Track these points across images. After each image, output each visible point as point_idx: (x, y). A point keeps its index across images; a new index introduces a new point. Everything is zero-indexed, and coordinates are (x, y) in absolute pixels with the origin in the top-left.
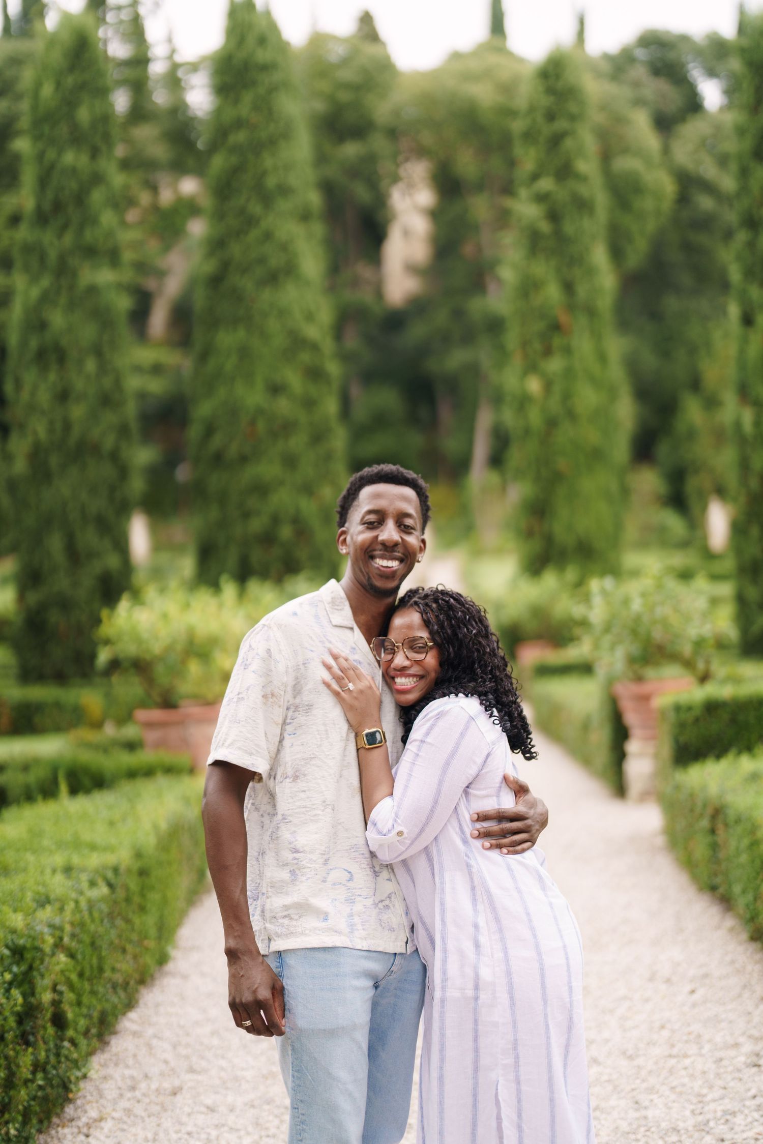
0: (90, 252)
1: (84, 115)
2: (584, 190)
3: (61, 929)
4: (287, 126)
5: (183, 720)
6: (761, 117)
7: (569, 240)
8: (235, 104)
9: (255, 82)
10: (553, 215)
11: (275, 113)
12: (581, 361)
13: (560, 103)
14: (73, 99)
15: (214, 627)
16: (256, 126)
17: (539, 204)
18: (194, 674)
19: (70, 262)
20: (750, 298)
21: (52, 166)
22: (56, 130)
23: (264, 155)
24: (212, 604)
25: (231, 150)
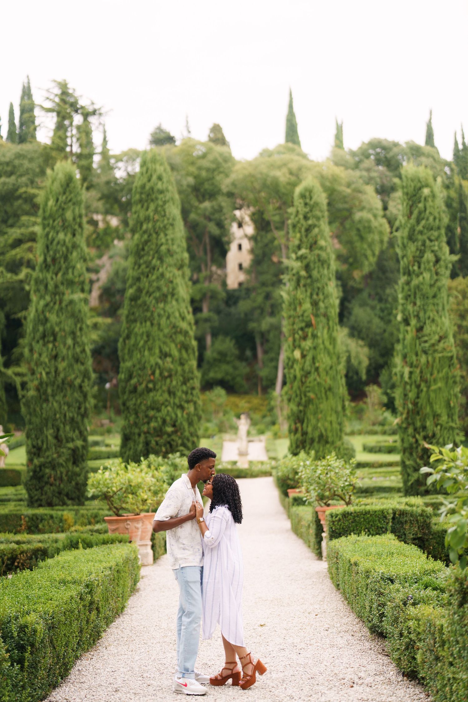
0: (70, 283)
1: (69, 215)
2: (324, 255)
3: (98, 581)
4: (174, 219)
5: (126, 520)
6: (413, 221)
7: (317, 280)
8: (147, 209)
9: (157, 199)
10: (307, 267)
11: (167, 214)
12: (323, 343)
13: (311, 211)
14: (65, 207)
15: (140, 480)
16: (157, 221)
17: (302, 262)
18: (131, 500)
19: (61, 288)
20: (409, 312)
21: (53, 240)
22: (56, 222)
23: (162, 235)
24: (138, 470)
25: (145, 232)
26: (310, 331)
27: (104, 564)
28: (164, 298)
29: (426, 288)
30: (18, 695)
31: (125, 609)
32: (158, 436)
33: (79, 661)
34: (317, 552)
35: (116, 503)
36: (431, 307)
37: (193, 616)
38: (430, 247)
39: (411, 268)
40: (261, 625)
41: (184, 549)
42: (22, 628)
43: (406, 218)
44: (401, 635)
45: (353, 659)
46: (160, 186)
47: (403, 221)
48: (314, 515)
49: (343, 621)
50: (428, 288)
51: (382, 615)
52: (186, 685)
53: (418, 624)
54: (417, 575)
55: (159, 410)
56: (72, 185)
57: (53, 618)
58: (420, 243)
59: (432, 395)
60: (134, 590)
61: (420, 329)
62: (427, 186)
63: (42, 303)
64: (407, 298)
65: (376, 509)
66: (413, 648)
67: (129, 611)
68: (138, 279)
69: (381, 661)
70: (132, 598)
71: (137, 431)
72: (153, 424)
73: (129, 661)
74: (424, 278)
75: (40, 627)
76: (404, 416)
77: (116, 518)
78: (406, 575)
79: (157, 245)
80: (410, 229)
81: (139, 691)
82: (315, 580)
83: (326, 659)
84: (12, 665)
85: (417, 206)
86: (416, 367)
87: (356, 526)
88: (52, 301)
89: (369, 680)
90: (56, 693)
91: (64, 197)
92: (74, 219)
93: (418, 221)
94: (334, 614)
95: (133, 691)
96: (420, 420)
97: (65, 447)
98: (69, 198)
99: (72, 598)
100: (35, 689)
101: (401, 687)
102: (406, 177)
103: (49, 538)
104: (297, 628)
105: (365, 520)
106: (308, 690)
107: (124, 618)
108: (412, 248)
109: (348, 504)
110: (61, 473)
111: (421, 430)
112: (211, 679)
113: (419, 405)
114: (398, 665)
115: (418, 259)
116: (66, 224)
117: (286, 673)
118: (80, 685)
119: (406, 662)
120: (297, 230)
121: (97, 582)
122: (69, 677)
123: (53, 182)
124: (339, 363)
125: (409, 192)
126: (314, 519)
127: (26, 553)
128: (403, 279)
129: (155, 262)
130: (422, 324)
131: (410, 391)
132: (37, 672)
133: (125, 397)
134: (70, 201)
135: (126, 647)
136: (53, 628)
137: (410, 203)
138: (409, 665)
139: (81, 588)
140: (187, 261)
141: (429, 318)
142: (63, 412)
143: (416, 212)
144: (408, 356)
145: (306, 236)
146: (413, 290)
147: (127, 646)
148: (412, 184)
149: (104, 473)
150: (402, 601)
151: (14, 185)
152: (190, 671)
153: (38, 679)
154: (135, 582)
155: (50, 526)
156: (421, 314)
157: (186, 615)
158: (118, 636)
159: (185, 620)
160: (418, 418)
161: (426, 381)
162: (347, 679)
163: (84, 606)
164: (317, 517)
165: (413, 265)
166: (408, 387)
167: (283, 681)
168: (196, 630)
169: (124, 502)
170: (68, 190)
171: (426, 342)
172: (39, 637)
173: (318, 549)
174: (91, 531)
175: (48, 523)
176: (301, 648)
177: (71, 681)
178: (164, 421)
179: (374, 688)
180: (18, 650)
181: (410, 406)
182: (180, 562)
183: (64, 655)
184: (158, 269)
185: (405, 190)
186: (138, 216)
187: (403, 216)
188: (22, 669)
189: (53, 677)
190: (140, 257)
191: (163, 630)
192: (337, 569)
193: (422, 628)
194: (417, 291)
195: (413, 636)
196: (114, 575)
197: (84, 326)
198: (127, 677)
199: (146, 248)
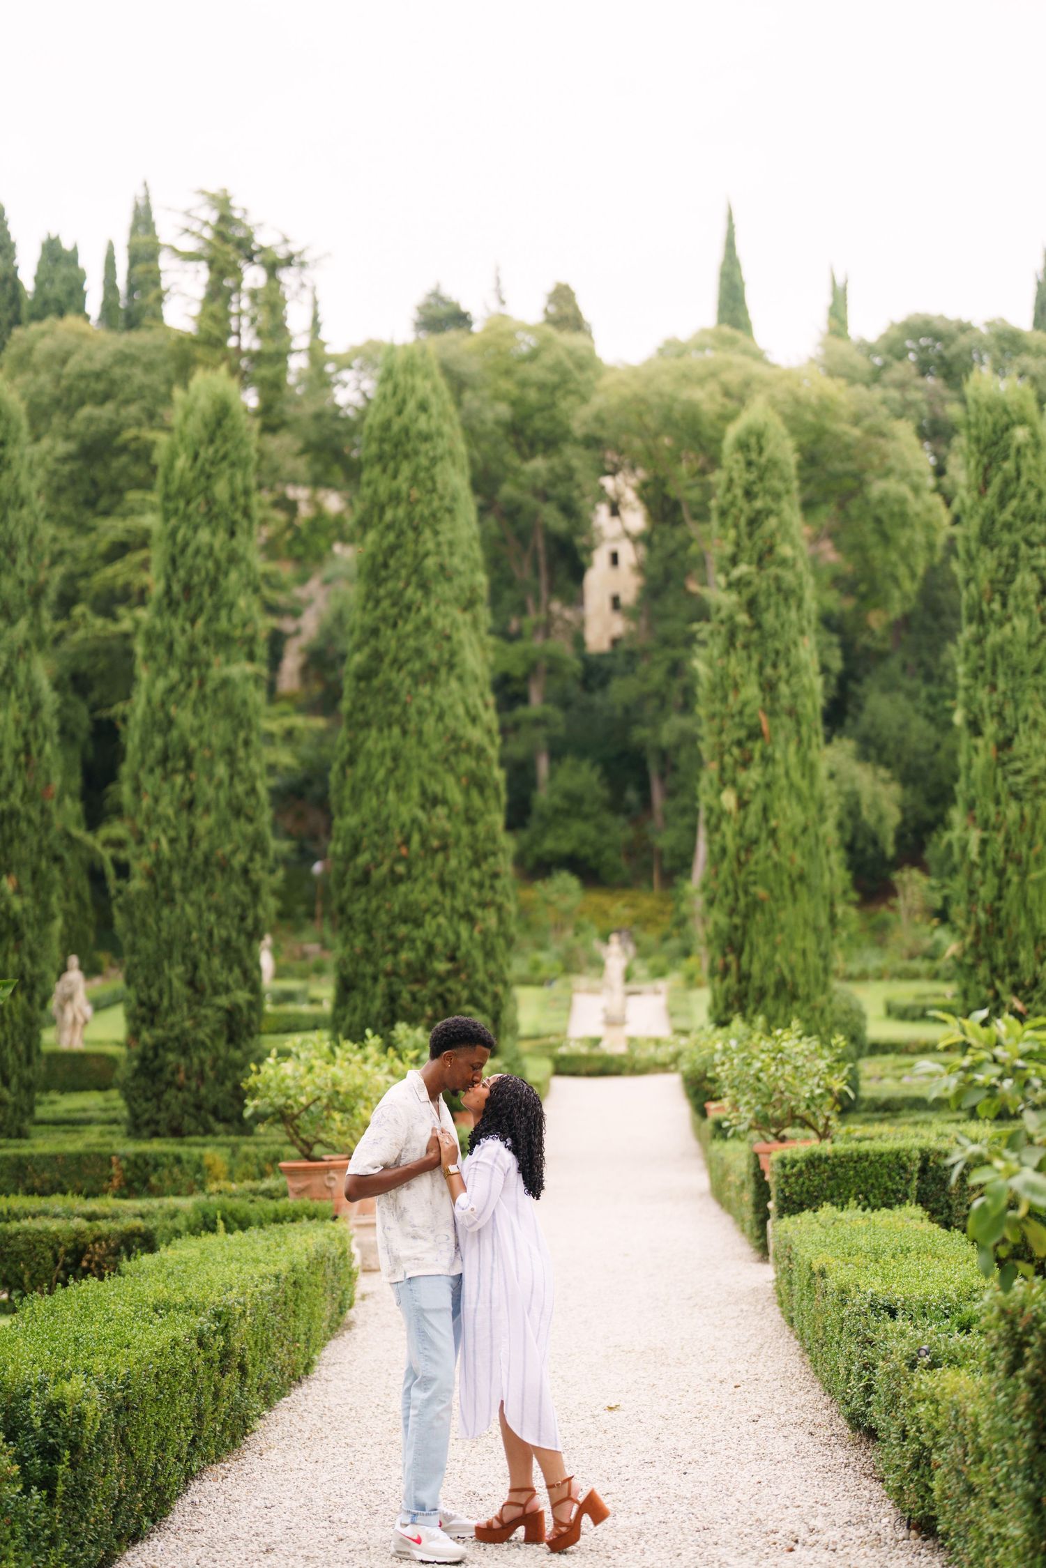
0: (224, 642)
1: (221, 490)
2: (789, 577)
3: (244, 1305)
4: (454, 499)
5: (327, 1169)
6: (990, 500)
7: (774, 635)
8: (395, 476)
9: (416, 452)
10: (751, 606)
11: (439, 486)
12: (787, 774)
13: (761, 478)
14: (213, 471)
15: (359, 1081)
16: (418, 501)
17: (740, 593)
18: (339, 1124)
19: (204, 651)
20: (980, 705)
21: (186, 545)
22: (193, 506)
23: (427, 533)
24: (359, 1057)
25: (389, 527)
26: (757, 747)
27: (263, 1268)
28: (431, 674)
29: (1018, 653)
30: (38, 1558)
31: (316, 1368)
32: (417, 981)
33: (197, 1483)
34: (757, 1244)
35: (306, 1131)
36: (1030, 694)
37: (434, 1387)
38: (1030, 558)
39: (985, 607)
40: (611, 1408)
41: (414, 1237)
42: (53, 1409)
43: (975, 494)
44: (904, 1435)
45: (803, 1488)
46: (422, 424)
47: (968, 502)
48: (752, 1162)
49: (796, 1400)
50: (1025, 651)
51: (868, 1389)
52: (419, 1541)
53: (937, 1412)
54: (951, 1300)
55: (418, 924)
56: (228, 423)
57: (128, 1387)
58: (1006, 551)
59: (1032, 892)
60: (338, 1324)
61: (1005, 744)
62: (1023, 421)
63: (161, 684)
64: (975, 673)
65: (883, 1150)
66: (928, 1464)
67: (323, 1372)
68: (375, 632)
69: (866, 1493)
70: (333, 1342)
71: (369, 969)
72: (405, 955)
73: (307, 1484)
74: (1014, 629)
75: (94, 1407)
76: (969, 939)
77: (304, 1164)
78: (926, 1300)
79: (416, 555)
80: (984, 520)
81: (317, 1552)
82: (745, 1307)
83: (742, 1486)
84: (27, 1490)
85: (1000, 468)
86: (997, 828)
87: (839, 1186)
88: (182, 679)
89: (833, 1535)
90: (135, 1553)
91: (211, 450)
92: (233, 498)
93: (1002, 502)
94: (777, 1383)
95: (305, 1552)
96: (1005, 948)
97: (211, 1005)
98: (221, 453)
99: (176, 1342)
100: (82, 1545)
101: (901, 1553)
102: (976, 402)
103: (161, 1207)
104: (688, 1415)
105: (857, 1174)
106: (692, 1555)
107: (310, 1388)
108: (988, 562)
109: (822, 1136)
110: (202, 1062)
111: (1007, 971)
112: (478, 1529)
113: (1003, 914)
114: (899, 1503)
115: (1001, 587)
116: (216, 509)
117: (648, 1518)
118: (190, 1537)
119: (913, 1497)
120: (730, 521)
121: (239, 1309)
122: (170, 1518)
123: (186, 417)
124: (823, 820)
125: (983, 435)
126: (752, 1171)
127: (106, 1241)
128: (968, 631)
129: (412, 594)
130: (1009, 732)
131: (983, 883)
132: (86, 1507)
133: (345, 894)
134: (224, 457)
135: (306, 1453)
136: (127, 1409)
137: (985, 460)
138: (920, 1504)
139: (203, 1322)
140: (484, 592)
141: (1026, 719)
142: (206, 926)
143: (997, 482)
144: (978, 803)
145: (750, 535)
146: (989, 656)
147: (308, 1450)
148: (990, 419)
149: (278, 1063)
150: (907, 1358)
151: (111, 422)
152: (428, 1508)
153: (87, 1522)
154: (343, 1306)
155: (174, 1181)
156: (1009, 711)
157: (419, 1385)
158: (292, 1429)
159: (418, 1395)
160: (1000, 943)
161: (1018, 861)
162: (782, 1532)
163: (209, 1360)
164: (758, 1165)
165: (990, 601)
166: (978, 874)
167: (640, 1534)
168: (442, 1418)
169: (323, 1128)
170: (219, 434)
171: (1018, 772)
172: (90, 1430)
173: (759, 1238)
174: (254, 1192)
175: (170, 1172)
176: (690, 1459)
177: (173, 1527)
178: (430, 949)
179: (841, 1553)
180: (44, 1458)
181: (982, 916)
182: (406, 1266)
183: (156, 1468)
184: (419, 609)
185: (974, 432)
186: (375, 492)
187: (969, 489)
188: (50, 1499)
189: (128, 1517)
190: (380, 582)
191: (391, 1416)
192: (790, 1283)
193: (942, 1420)
194: (999, 659)
195: (926, 1438)
196: (284, 1292)
197: (254, 737)
198: (296, 1520)
199: (392, 563)
